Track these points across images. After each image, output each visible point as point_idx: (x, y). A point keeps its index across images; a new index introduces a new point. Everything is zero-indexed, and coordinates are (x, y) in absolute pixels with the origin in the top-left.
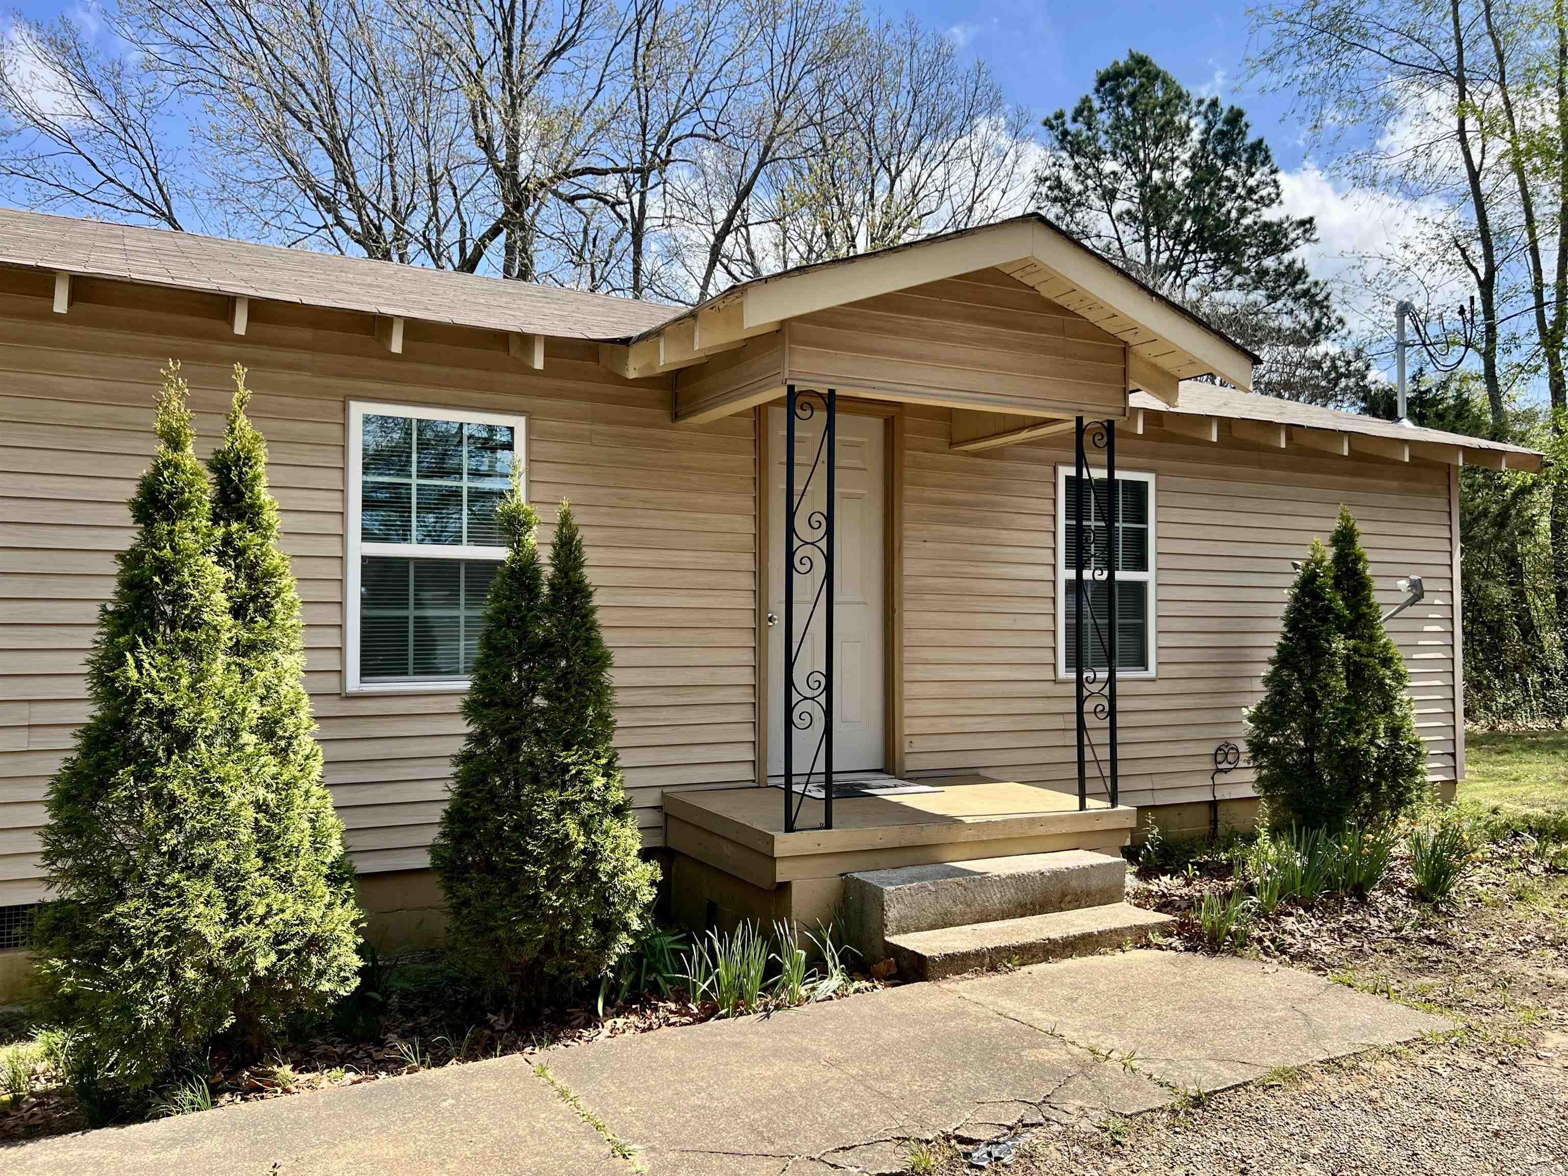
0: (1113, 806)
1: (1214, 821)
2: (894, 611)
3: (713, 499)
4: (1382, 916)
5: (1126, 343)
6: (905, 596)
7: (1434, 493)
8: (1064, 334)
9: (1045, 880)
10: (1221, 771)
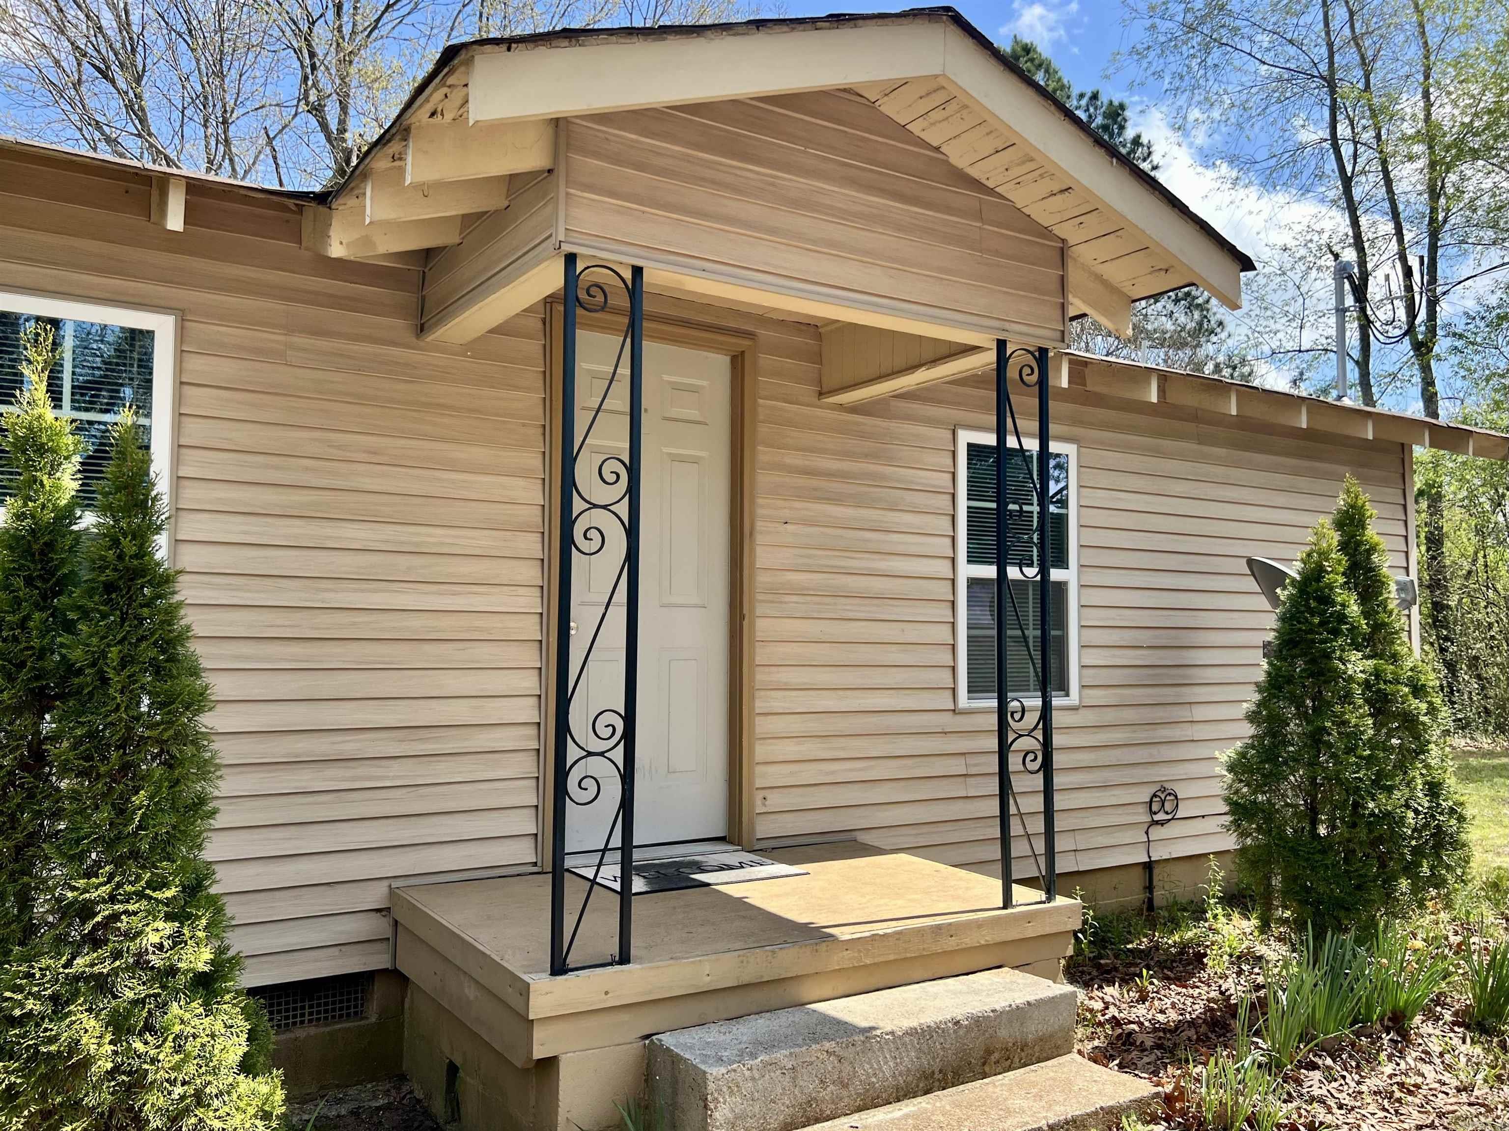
0: (1049, 899)
1: (1150, 888)
2: (742, 617)
3: (479, 454)
4: (1438, 1061)
5: (1063, 241)
6: (759, 597)
7: (1385, 482)
8: (981, 220)
9: (961, 1032)
10: (1157, 823)
